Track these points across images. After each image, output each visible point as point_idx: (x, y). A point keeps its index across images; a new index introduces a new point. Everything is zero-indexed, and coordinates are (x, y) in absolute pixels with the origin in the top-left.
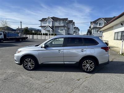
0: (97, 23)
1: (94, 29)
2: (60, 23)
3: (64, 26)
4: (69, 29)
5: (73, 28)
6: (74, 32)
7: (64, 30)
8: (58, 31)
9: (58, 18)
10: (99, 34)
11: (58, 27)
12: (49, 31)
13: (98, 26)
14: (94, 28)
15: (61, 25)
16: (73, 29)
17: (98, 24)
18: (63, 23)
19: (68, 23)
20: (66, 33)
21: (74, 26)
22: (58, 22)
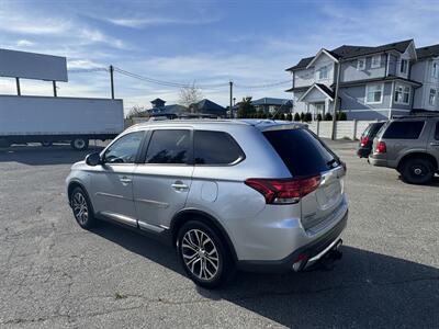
2: (368, 67)
3: (387, 80)
4: (417, 87)
7: (387, 93)
8: (360, 100)
9: (360, 48)
11: (362, 84)
12: (320, 104)
15: (372, 77)
18: (384, 64)
20: (394, 106)
22: (361, 66)
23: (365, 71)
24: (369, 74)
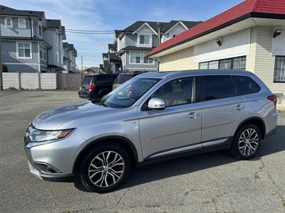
0: (136, 34)
1: (128, 52)
3: (33, 40)
4: (49, 48)
5: (62, 45)
6: (65, 59)
7: (35, 51)
8: (11, 54)
10: (142, 66)
11: (11, 40)
13: (138, 44)
14: (128, 50)
15: (20, 35)
16: (62, 49)
17: (138, 39)
18: (29, 26)
19: (45, 29)
20: (41, 62)
21: (65, 38)
22: (9, 24)
23: (13, 29)
24: (17, 33)
